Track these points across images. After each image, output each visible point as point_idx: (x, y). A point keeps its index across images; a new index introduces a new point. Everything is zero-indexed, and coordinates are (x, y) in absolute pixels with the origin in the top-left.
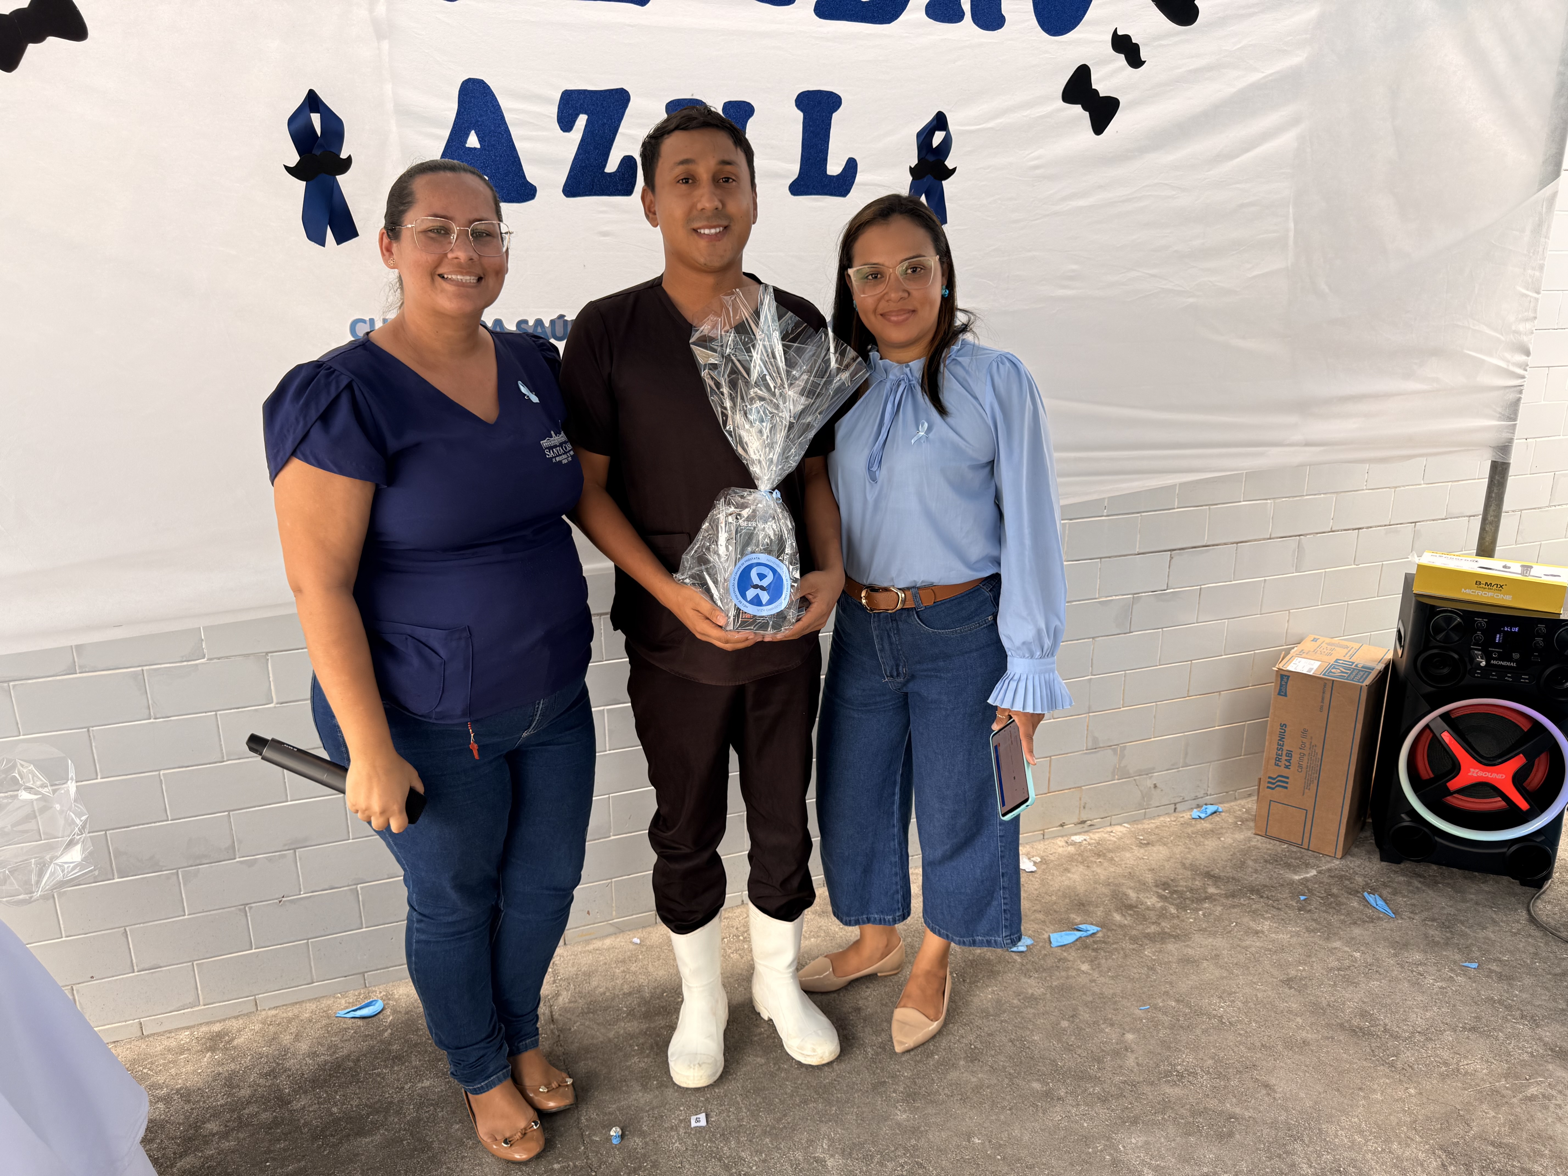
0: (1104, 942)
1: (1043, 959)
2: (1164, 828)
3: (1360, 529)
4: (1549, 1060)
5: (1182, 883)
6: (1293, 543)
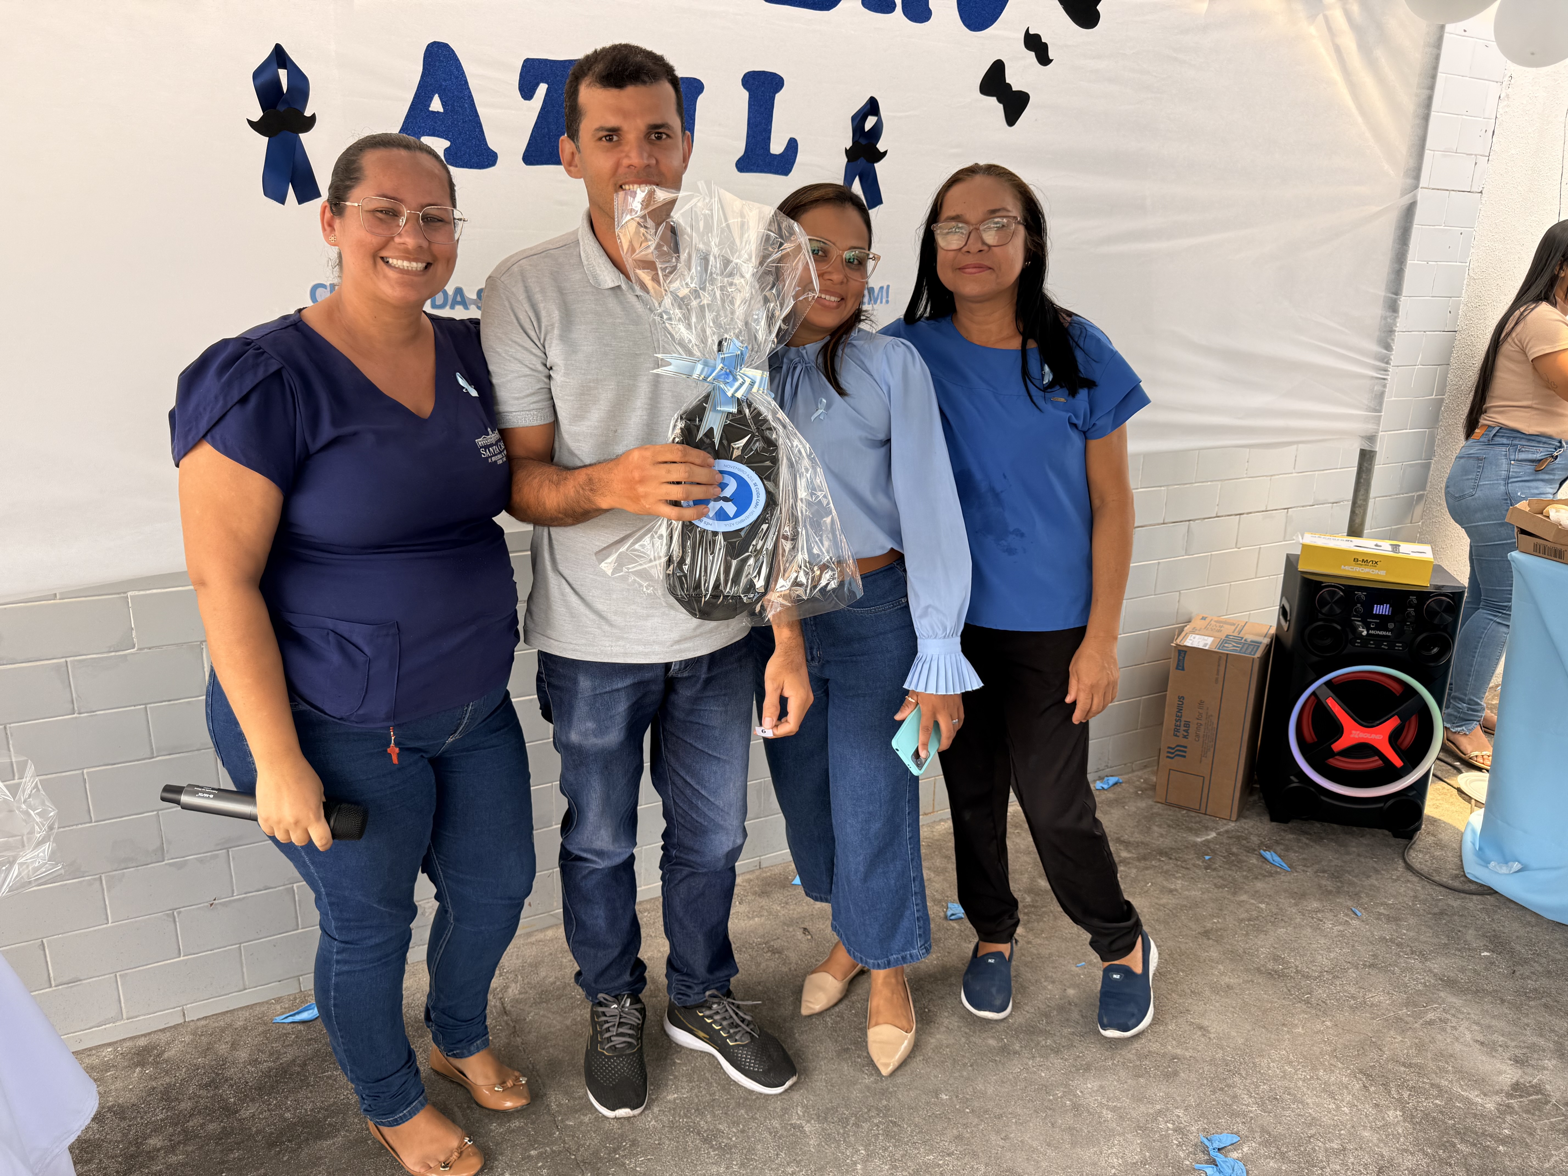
3: (1241, 514)
4: (1440, 989)
6: (1183, 527)
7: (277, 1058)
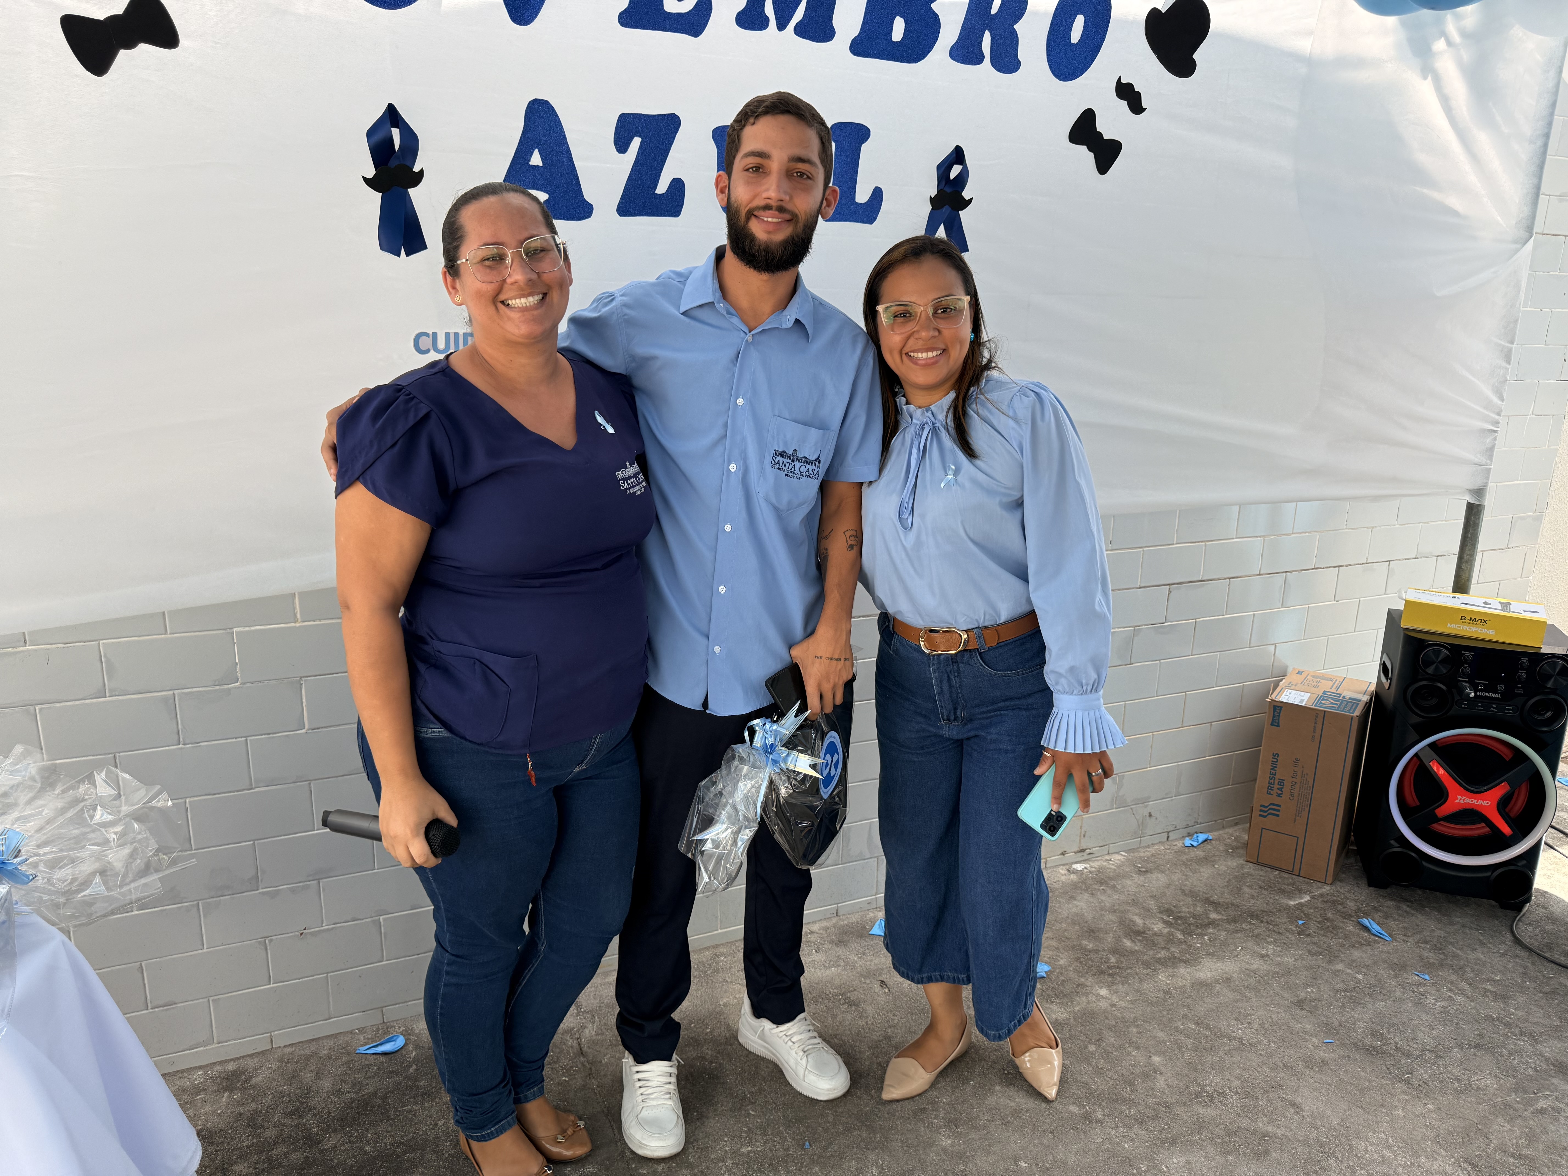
0: (1118, 967)
1: (1062, 984)
2: (1160, 856)
3: (1341, 566)
4: (1553, 1075)
5: (1184, 909)
6: (1280, 578)
7: (359, 1090)
